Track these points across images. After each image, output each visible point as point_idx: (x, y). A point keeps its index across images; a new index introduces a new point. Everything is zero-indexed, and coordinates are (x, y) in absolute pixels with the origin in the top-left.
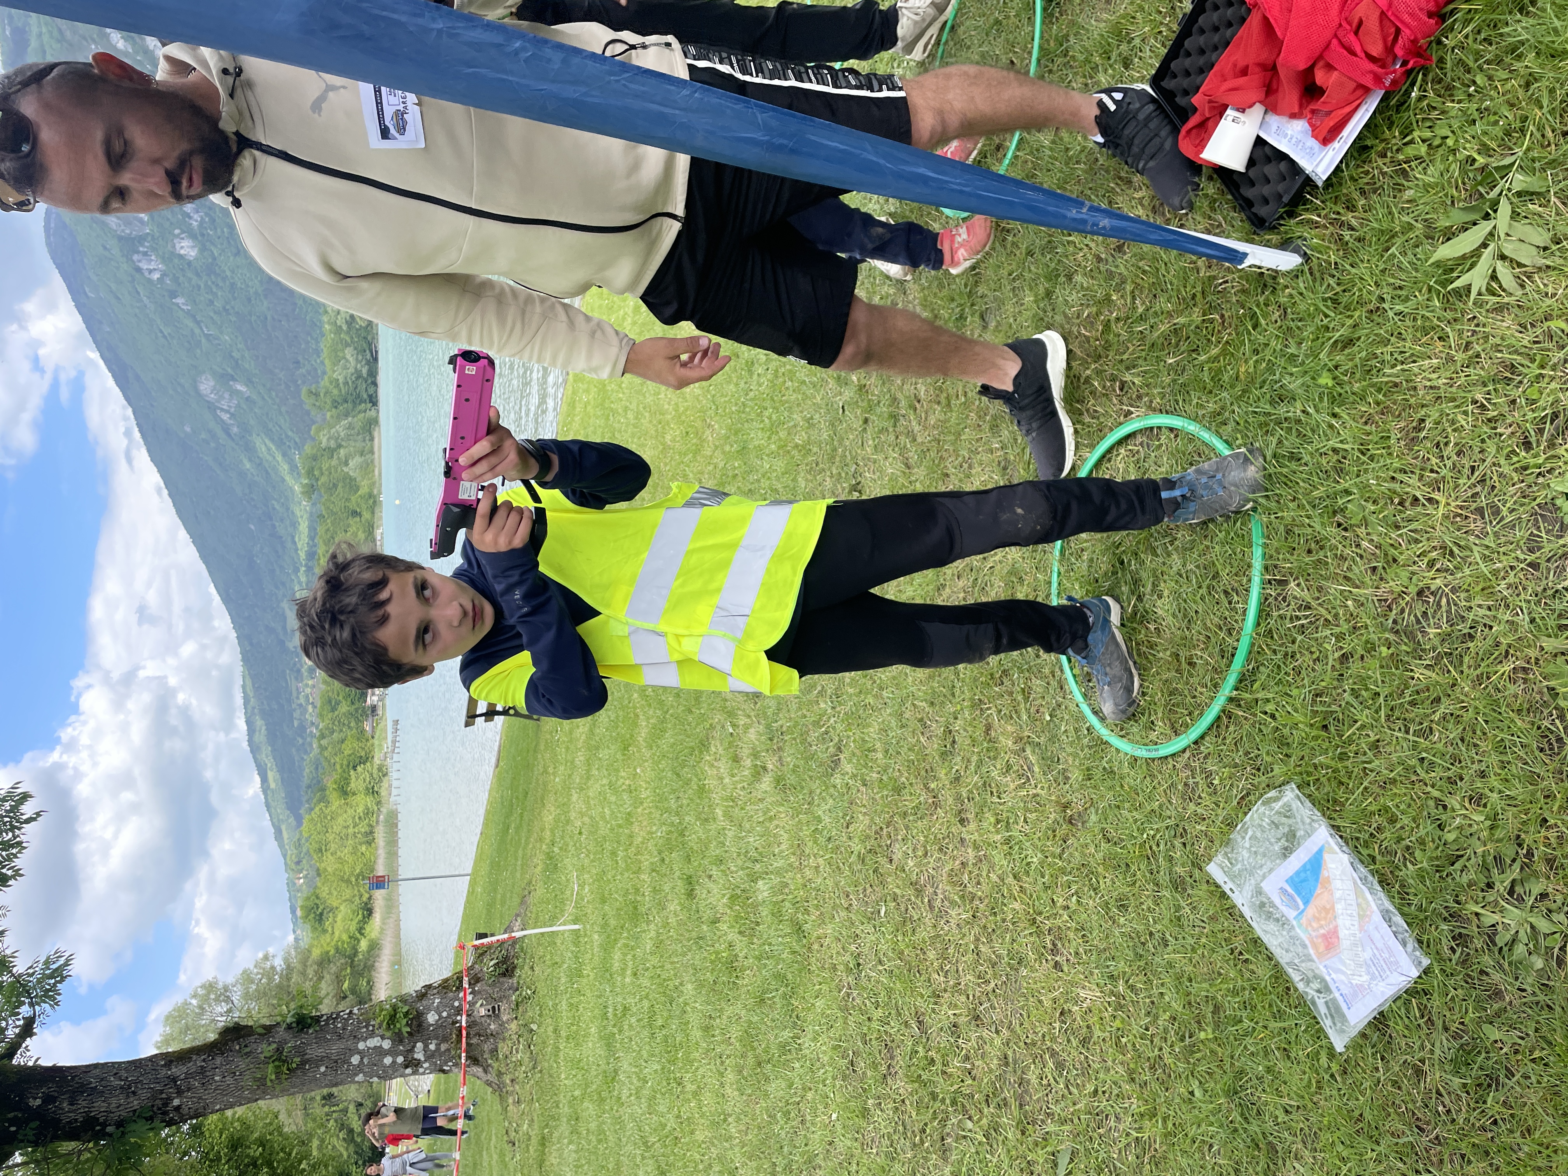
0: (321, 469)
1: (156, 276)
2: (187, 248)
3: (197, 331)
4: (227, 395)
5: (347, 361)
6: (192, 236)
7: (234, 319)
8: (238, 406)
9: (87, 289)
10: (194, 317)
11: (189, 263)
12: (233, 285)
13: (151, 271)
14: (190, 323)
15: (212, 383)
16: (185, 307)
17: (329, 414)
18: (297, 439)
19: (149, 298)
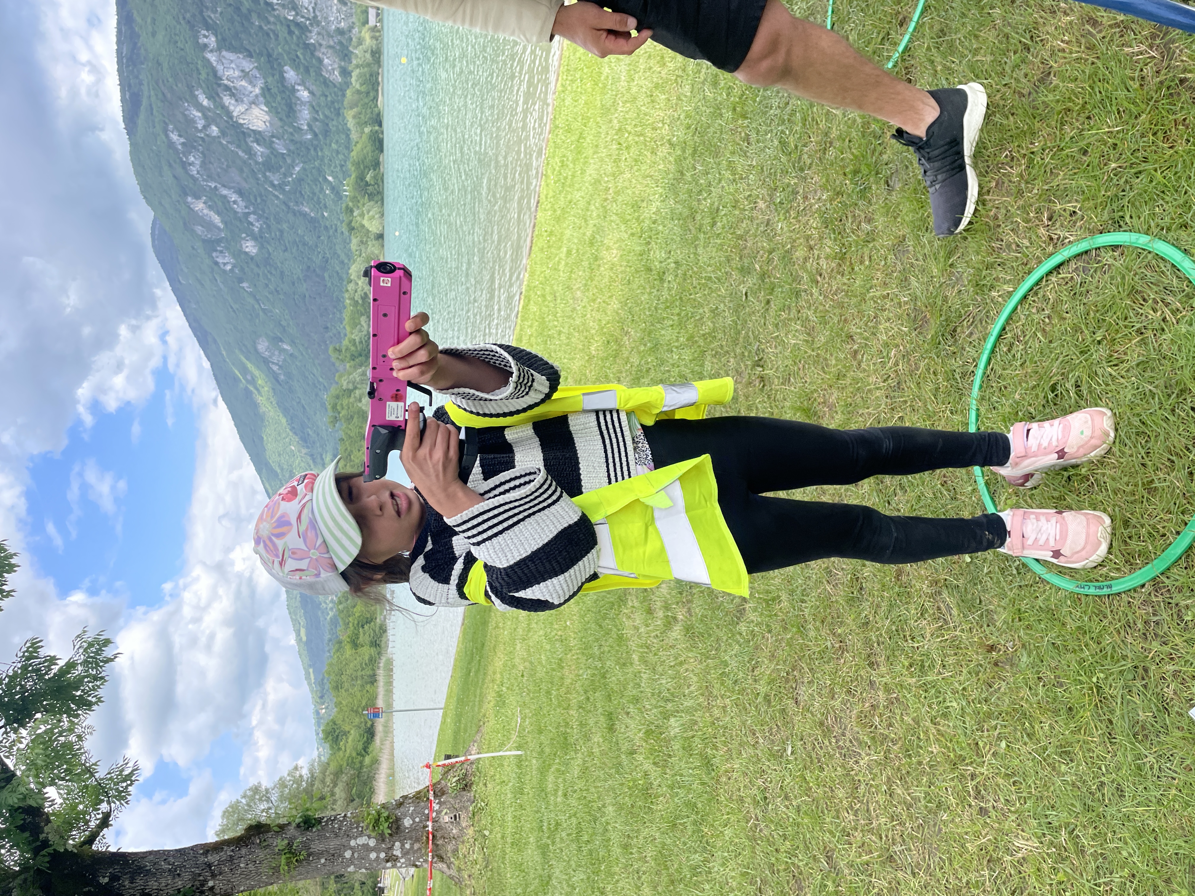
0: (342, 405)
1: (228, 267)
2: (250, 247)
3: (257, 306)
4: (277, 353)
5: (362, 326)
6: (255, 238)
7: (282, 297)
8: (285, 360)
9: (180, 278)
10: (254, 297)
11: (252, 258)
12: (282, 273)
13: (225, 264)
14: (251, 301)
15: (266, 344)
16: (248, 290)
17: (348, 365)
18: (326, 384)
19: (223, 283)
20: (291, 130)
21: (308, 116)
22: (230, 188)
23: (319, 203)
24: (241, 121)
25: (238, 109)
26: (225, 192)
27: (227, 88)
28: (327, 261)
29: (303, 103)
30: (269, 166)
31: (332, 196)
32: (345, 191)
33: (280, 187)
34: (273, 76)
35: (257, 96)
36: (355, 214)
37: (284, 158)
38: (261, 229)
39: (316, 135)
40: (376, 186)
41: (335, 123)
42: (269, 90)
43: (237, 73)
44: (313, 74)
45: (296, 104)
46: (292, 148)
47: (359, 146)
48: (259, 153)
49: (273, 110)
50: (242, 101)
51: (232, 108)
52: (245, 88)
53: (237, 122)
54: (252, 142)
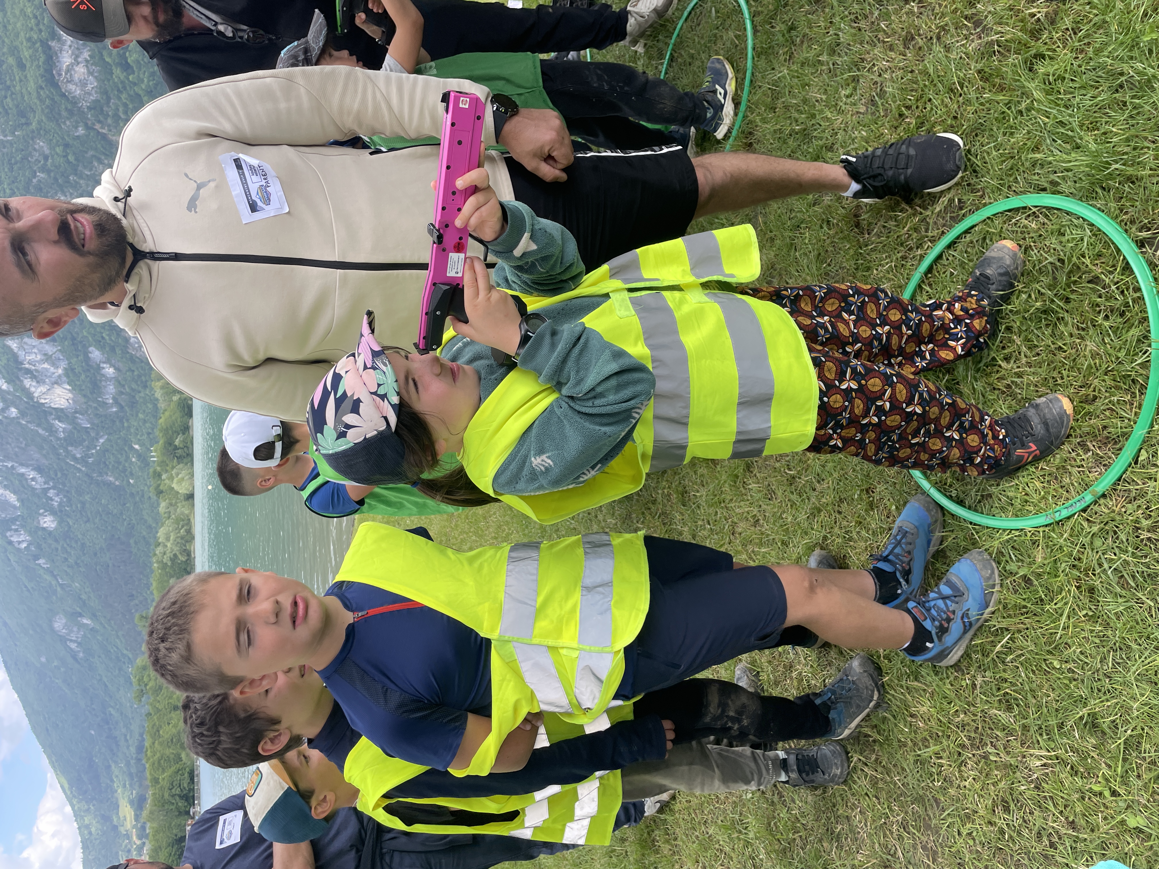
1: (23, 545)
2: (48, 522)
3: (54, 583)
4: (75, 629)
6: (54, 513)
7: (83, 570)
8: (84, 636)
10: (52, 572)
11: (50, 533)
12: (83, 545)
13: (19, 543)
14: (48, 577)
15: (64, 621)
16: (45, 566)
18: (130, 656)
19: (17, 562)
20: (95, 405)
21: (114, 391)
22: (27, 466)
23: (124, 470)
24: (43, 401)
25: (39, 390)
26: (23, 470)
27: (28, 371)
28: (133, 528)
29: (108, 379)
30: (70, 440)
31: (139, 463)
32: (153, 457)
33: (83, 460)
34: (77, 356)
35: (59, 376)
36: (164, 477)
37: (88, 432)
38: (60, 504)
39: (121, 407)
40: (185, 449)
41: (142, 395)
42: (73, 370)
43: (39, 357)
44: (118, 351)
45: (101, 381)
46: (96, 421)
47: (167, 414)
48: (61, 429)
49: (76, 388)
50: (44, 382)
51: (33, 389)
52: (47, 370)
53: (38, 402)
54: (54, 419)
